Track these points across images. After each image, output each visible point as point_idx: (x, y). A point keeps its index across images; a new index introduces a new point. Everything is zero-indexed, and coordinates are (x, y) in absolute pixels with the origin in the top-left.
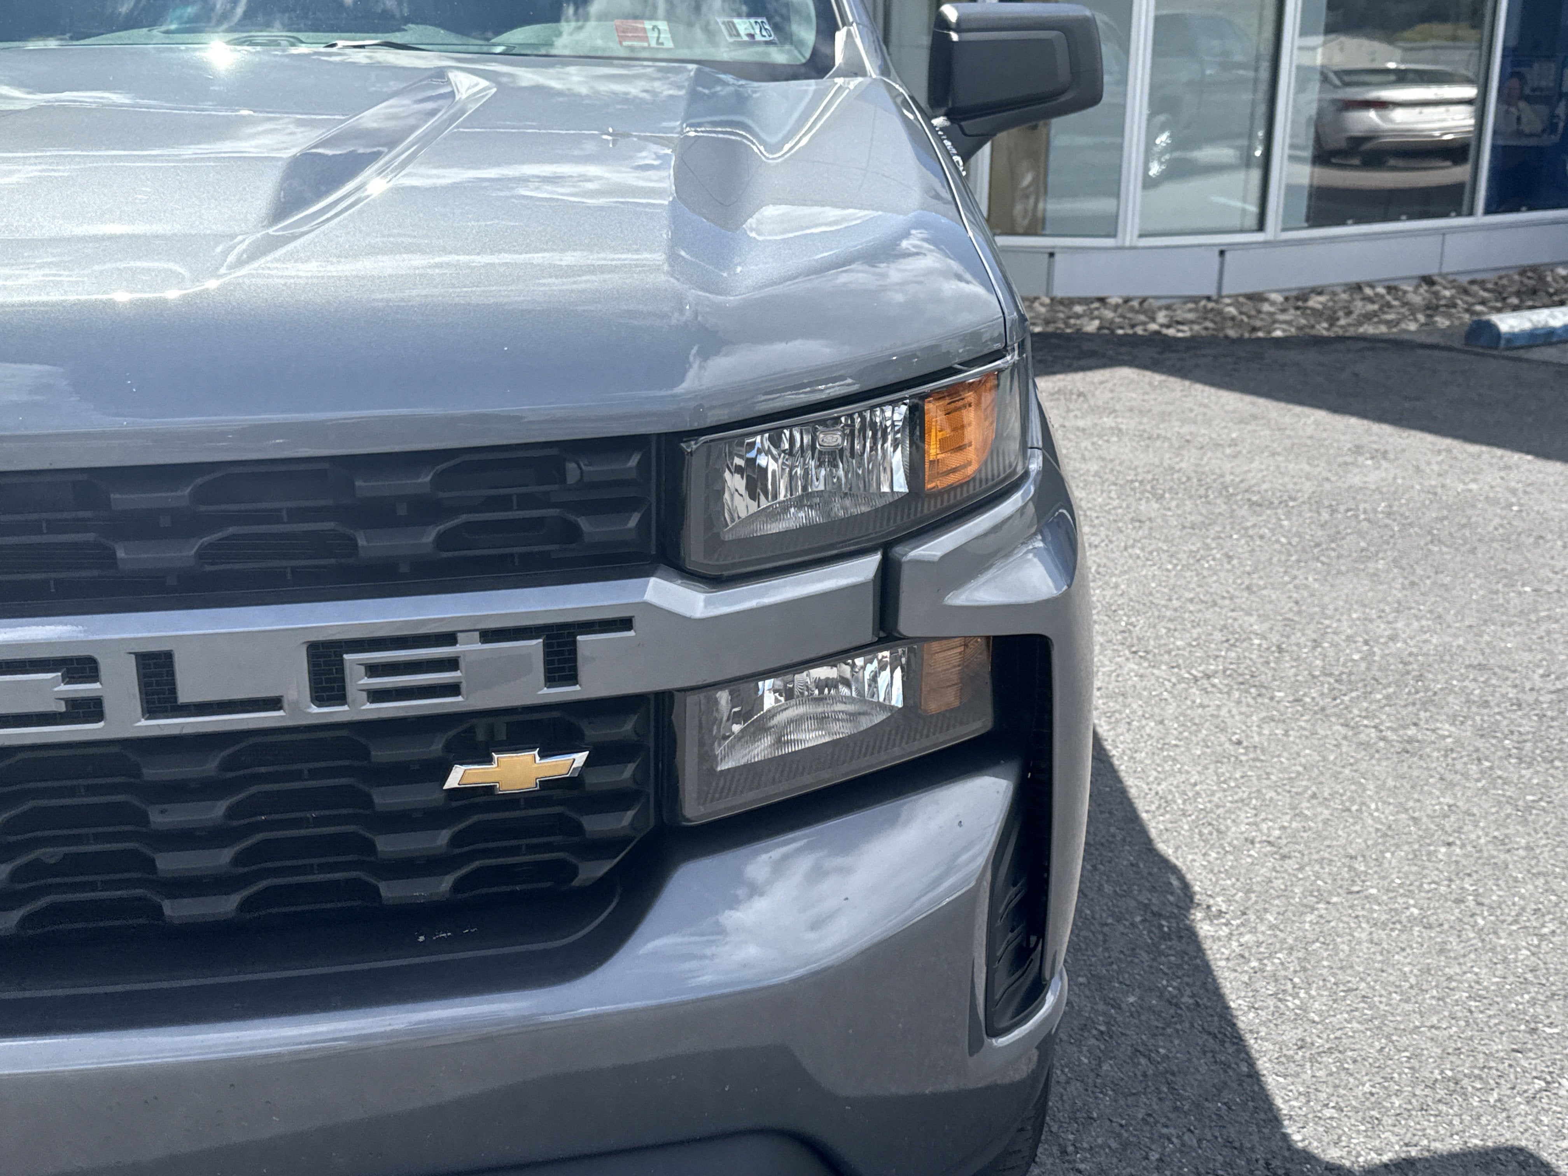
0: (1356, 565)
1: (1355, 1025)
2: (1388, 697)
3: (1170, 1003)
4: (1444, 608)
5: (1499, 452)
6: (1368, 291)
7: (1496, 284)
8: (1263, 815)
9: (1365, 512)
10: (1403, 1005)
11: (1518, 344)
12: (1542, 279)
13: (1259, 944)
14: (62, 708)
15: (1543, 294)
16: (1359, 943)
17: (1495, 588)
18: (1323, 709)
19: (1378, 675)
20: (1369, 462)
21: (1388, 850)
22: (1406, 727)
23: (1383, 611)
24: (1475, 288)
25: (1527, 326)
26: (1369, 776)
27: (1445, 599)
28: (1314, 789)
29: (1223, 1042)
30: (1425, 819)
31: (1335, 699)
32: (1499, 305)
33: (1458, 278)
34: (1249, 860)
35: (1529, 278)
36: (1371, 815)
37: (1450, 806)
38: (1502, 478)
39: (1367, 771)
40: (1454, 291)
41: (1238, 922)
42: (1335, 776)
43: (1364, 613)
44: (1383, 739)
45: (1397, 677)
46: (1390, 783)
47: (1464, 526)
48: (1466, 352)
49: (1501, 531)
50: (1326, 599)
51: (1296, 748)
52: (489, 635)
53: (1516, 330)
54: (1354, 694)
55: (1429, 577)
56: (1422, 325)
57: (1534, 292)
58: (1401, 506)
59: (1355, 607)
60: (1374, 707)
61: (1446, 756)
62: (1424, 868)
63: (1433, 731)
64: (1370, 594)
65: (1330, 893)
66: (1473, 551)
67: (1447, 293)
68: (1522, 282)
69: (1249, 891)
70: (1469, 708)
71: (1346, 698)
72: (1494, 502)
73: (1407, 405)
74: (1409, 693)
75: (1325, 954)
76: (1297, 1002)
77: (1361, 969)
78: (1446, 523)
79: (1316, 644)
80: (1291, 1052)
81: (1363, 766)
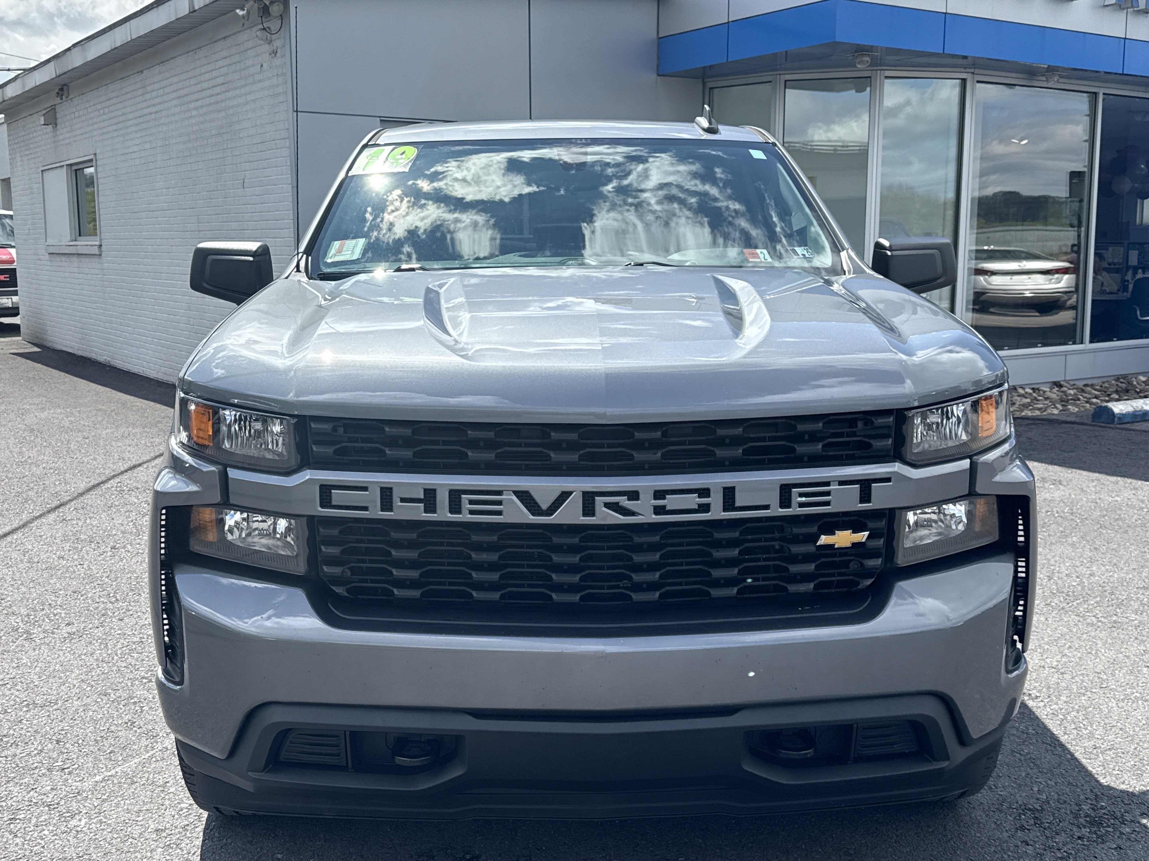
0: (1061, 539)
1: (1119, 739)
2: (1097, 602)
3: (1023, 733)
4: (1117, 560)
5: (1129, 480)
6: (1021, 391)
7: (1101, 386)
8: (1046, 656)
9: (1057, 512)
10: (1141, 731)
11: (1126, 420)
12: (1130, 383)
13: (1061, 709)
14: (696, 507)
15: (1133, 392)
16: (1112, 707)
17: (1143, 550)
18: (1063, 608)
19: (1089, 592)
20: (1052, 486)
21: (1116, 670)
22: (1111, 616)
23: (1083, 562)
24: (1089, 389)
25: (1130, 409)
26: (1097, 638)
27: (1116, 556)
28: (1069, 644)
29: (1055, 747)
30: (1132, 656)
31: (1068, 604)
32: (1107, 398)
33: (1077, 383)
34: (1045, 675)
35: (1122, 383)
36: (1103, 655)
37: (1144, 651)
38: (1134, 494)
39: (1095, 636)
40: (1075, 391)
41: (1048, 700)
42: (1079, 638)
43: (1072, 563)
44: (1100, 621)
45: (1100, 593)
46: (1109, 641)
47: (1117, 519)
48: (1093, 426)
49: (1140, 522)
50: (1049, 557)
51: (1054, 626)
52: (841, 483)
53: (1124, 412)
54: (1078, 601)
55: (1104, 545)
56: (1061, 411)
57: (1127, 391)
58: (1078, 509)
59: (1066, 560)
60: (1090, 607)
61: (1136, 629)
62: (1137, 677)
63: (1126, 618)
64: (1073, 554)
65: (1091, 688)
66: (1126, 532)
67: (1072, 392)
68: (1117, 385)
69: (1049, 688)
70: (1143, 607)
71: (1075, 603)
72: (1133, 507)
73: (1066, 455)
74: (1108, 600)
75: (1096, 713)
76: (1088, 731)
77: (1116, 718)
78: (1106, 518)
79: (1050, 578)
80: (1091, 750)
81: (1093, 634)
